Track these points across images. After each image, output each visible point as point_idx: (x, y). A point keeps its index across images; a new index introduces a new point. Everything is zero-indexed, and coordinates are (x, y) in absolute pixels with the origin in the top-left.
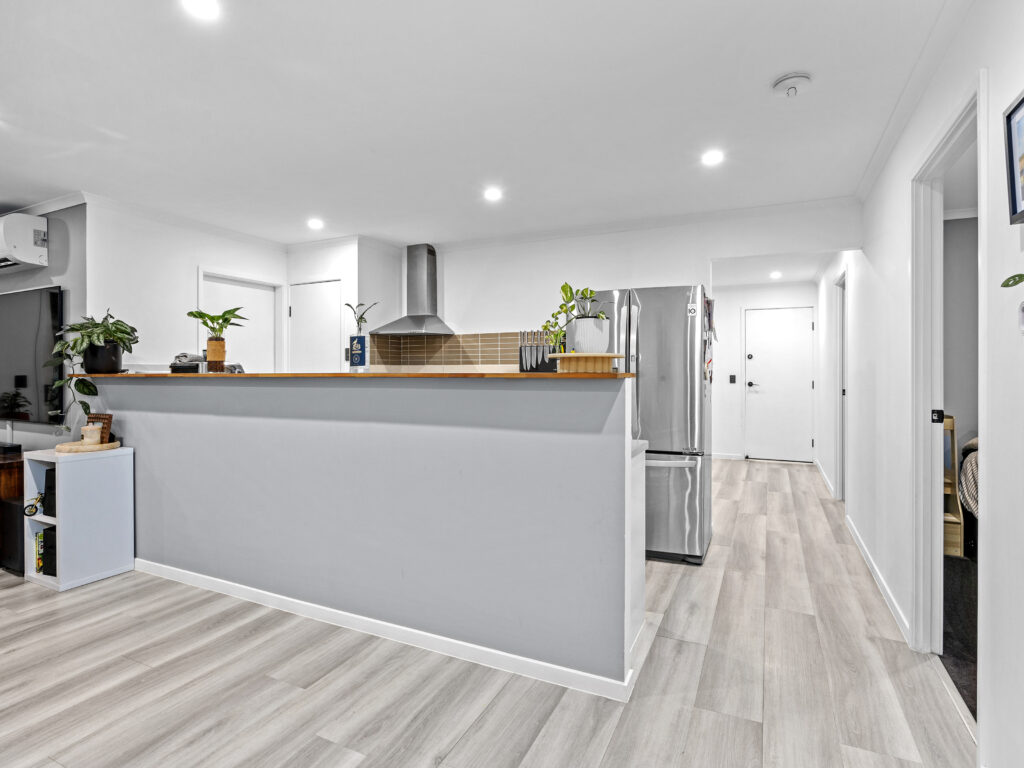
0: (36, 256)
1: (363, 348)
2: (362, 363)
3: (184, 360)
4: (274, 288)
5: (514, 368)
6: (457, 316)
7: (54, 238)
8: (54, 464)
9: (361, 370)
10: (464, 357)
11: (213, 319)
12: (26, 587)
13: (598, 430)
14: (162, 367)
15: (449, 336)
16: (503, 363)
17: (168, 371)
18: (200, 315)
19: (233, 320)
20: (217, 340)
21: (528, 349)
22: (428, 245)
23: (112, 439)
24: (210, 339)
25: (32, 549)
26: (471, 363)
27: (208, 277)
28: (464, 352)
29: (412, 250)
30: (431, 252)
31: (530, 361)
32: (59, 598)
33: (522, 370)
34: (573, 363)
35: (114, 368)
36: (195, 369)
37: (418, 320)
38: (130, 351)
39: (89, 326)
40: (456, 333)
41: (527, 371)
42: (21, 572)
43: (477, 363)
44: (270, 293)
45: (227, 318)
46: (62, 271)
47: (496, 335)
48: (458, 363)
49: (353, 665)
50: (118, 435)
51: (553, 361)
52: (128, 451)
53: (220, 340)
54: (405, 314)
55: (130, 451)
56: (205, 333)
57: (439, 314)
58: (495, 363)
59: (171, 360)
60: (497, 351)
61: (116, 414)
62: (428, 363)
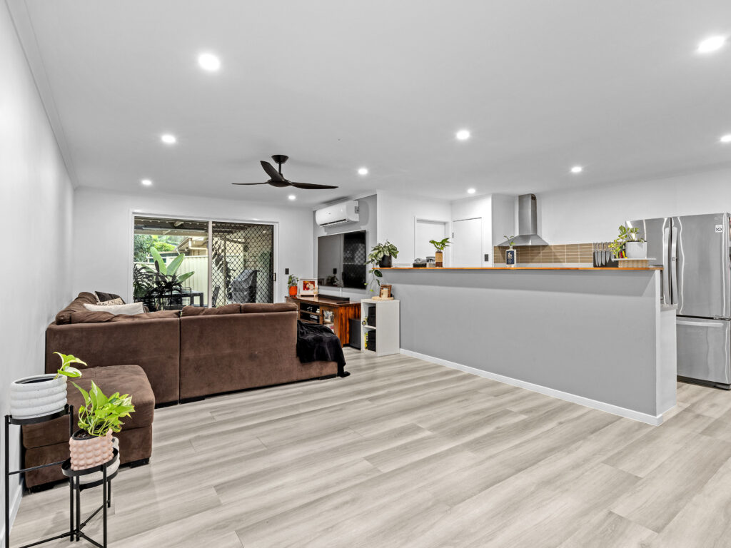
0: (355, 217)
1: (513, 256)
2: (513, 263)
3: (419, 262)
4: (445, 223)
5: (590, 265)
6: (550, 234)
7: (362, 209)
8: (375, 304)
9: (513, 266)
10: (555, 259)
11: (438, 243)
12: (362, 354)
13: (640, 294)
14: (409, 265)
15: (545, 246)
16: (581, 262)
17: (412, 266)
18: (433, 242)
19: (446, 244)
20: (439, 253)
21: (599, 254)
22: (532, 195)
23: (391, 296)
24: (437, 252)
25: (364, 339)
26: (560, 262)
27: (420, 221)
28: (555, 255)
29: (521, 198)
30: (534, 198)
31: (601, 260)
32: (376, 359)
33: (595, 266)
34: (630, 263)
35: (389, 266)
36: (424, 265)
37: (524, 237)
38: (396, 257)
39: (378, 248)
40: (550, 244)
41: (599, 267)
42: (360, 349)
43: (564, 262)
44: (443, 226)
45: (444, 243)
46: (366, 223)
47: (577, 245)
48: (551, 262)
49: (513, 394)
50: (393, 294)
51: (617, 262)
52: (397, 301)
53: (441, 252)
54: (517, 234)
55: (398, 301)
56: (435, 250)
57: (538, 234)
58: (577, 262)
59: (414, 262)
60: (577, 255)
61: (393, 285)
62: (532, 262)
